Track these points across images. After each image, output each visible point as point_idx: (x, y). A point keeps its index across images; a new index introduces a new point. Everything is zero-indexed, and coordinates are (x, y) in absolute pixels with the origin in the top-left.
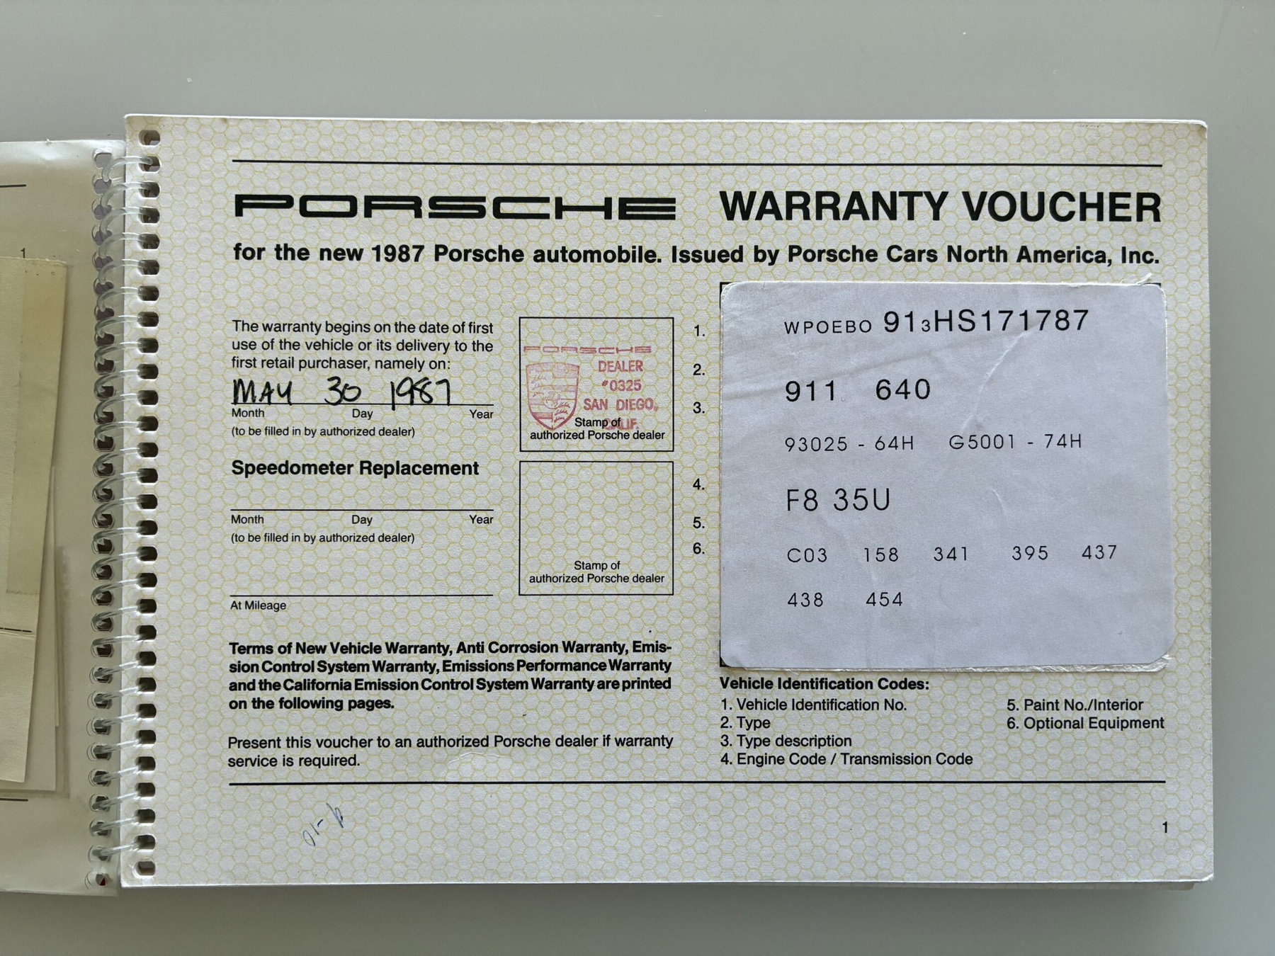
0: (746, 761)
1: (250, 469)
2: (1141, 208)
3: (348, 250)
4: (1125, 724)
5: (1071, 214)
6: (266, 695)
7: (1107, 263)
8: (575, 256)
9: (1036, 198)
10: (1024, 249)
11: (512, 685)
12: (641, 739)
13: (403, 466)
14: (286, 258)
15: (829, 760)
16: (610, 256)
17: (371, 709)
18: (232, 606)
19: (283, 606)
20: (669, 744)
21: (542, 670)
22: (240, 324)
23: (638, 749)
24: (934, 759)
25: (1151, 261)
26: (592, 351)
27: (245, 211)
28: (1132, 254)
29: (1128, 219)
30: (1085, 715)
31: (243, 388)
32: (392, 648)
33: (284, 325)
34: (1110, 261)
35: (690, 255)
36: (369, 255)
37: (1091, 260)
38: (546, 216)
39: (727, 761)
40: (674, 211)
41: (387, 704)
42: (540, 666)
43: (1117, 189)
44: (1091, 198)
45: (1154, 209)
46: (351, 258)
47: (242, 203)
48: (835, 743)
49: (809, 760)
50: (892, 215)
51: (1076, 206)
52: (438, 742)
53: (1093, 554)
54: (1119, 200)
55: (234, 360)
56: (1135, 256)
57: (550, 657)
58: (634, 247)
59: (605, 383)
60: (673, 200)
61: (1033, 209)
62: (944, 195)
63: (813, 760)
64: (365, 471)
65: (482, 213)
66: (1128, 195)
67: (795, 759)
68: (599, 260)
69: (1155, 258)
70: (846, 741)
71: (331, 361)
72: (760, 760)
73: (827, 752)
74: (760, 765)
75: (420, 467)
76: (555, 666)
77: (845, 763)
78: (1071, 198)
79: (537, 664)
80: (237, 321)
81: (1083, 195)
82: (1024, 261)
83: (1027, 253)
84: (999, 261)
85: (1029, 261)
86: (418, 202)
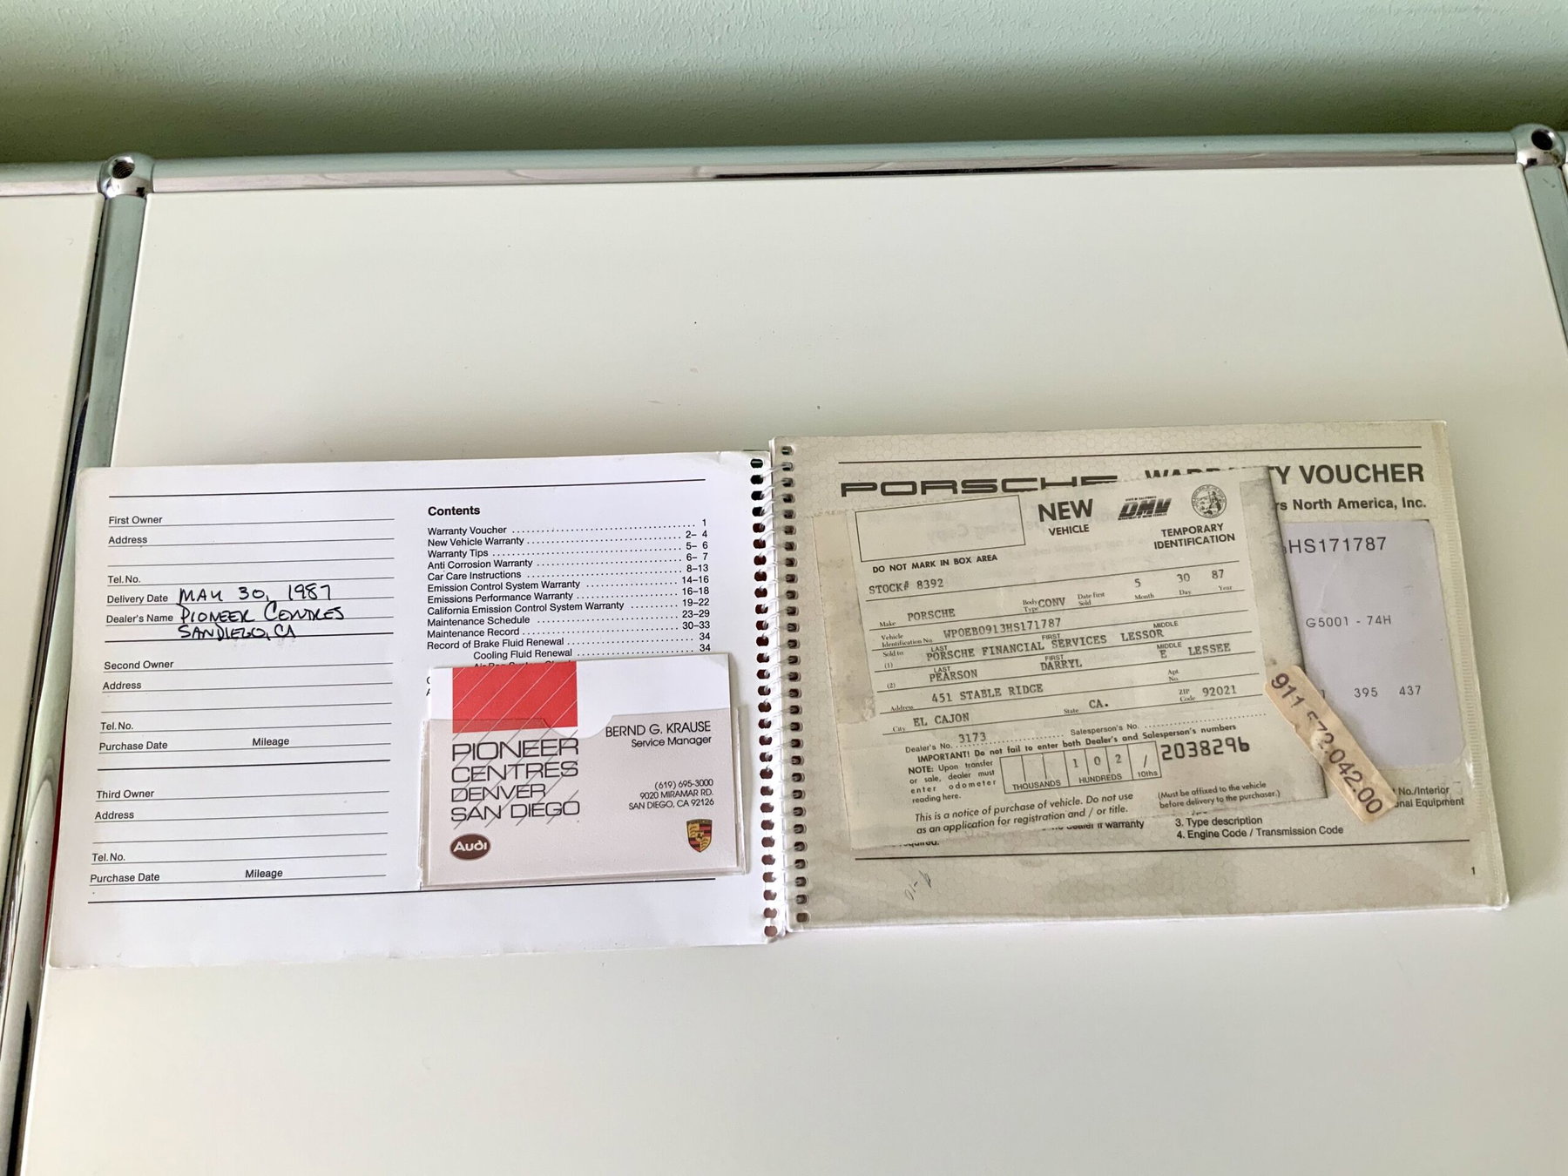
0: (1194, 836)
2: (1411, 474)
4: (1439, 803)
5: (1368, 478)
7: (1394, 508)
9: (1346, 468)
12: (1123, 823)
20: (1142, 826)
23: (1121, 830)
24: (1318, 831)
27: (848, 493)
28: (1409, 502)
29: (1404, 480)
30: (1414, 798)
34: (1396, 507)
37: (1384, 507)
38: (1036, 489)
44: (1380, 468)
45: (1420, 473)
48: (1251, 822)
51: (1371, 473)
53: (1406, 692)
56: (1411, 503)
60: (1115, 477)
62: (1288, 468)
63: (1238, 834)
65: (995, 489)
67: (1226, 833)
69: (1423, 503)
70: (1258, 820)
72: (1203, 835)
73: (1247, 828)
74: (1203, 838)
77: (1259, 835)
78: (1368, 469)
81: (1374, 466)
82: (1342, 508)
83: (1344, 503)
84: (1326, 507)
85: (1346, 507)
86: (954, 483)
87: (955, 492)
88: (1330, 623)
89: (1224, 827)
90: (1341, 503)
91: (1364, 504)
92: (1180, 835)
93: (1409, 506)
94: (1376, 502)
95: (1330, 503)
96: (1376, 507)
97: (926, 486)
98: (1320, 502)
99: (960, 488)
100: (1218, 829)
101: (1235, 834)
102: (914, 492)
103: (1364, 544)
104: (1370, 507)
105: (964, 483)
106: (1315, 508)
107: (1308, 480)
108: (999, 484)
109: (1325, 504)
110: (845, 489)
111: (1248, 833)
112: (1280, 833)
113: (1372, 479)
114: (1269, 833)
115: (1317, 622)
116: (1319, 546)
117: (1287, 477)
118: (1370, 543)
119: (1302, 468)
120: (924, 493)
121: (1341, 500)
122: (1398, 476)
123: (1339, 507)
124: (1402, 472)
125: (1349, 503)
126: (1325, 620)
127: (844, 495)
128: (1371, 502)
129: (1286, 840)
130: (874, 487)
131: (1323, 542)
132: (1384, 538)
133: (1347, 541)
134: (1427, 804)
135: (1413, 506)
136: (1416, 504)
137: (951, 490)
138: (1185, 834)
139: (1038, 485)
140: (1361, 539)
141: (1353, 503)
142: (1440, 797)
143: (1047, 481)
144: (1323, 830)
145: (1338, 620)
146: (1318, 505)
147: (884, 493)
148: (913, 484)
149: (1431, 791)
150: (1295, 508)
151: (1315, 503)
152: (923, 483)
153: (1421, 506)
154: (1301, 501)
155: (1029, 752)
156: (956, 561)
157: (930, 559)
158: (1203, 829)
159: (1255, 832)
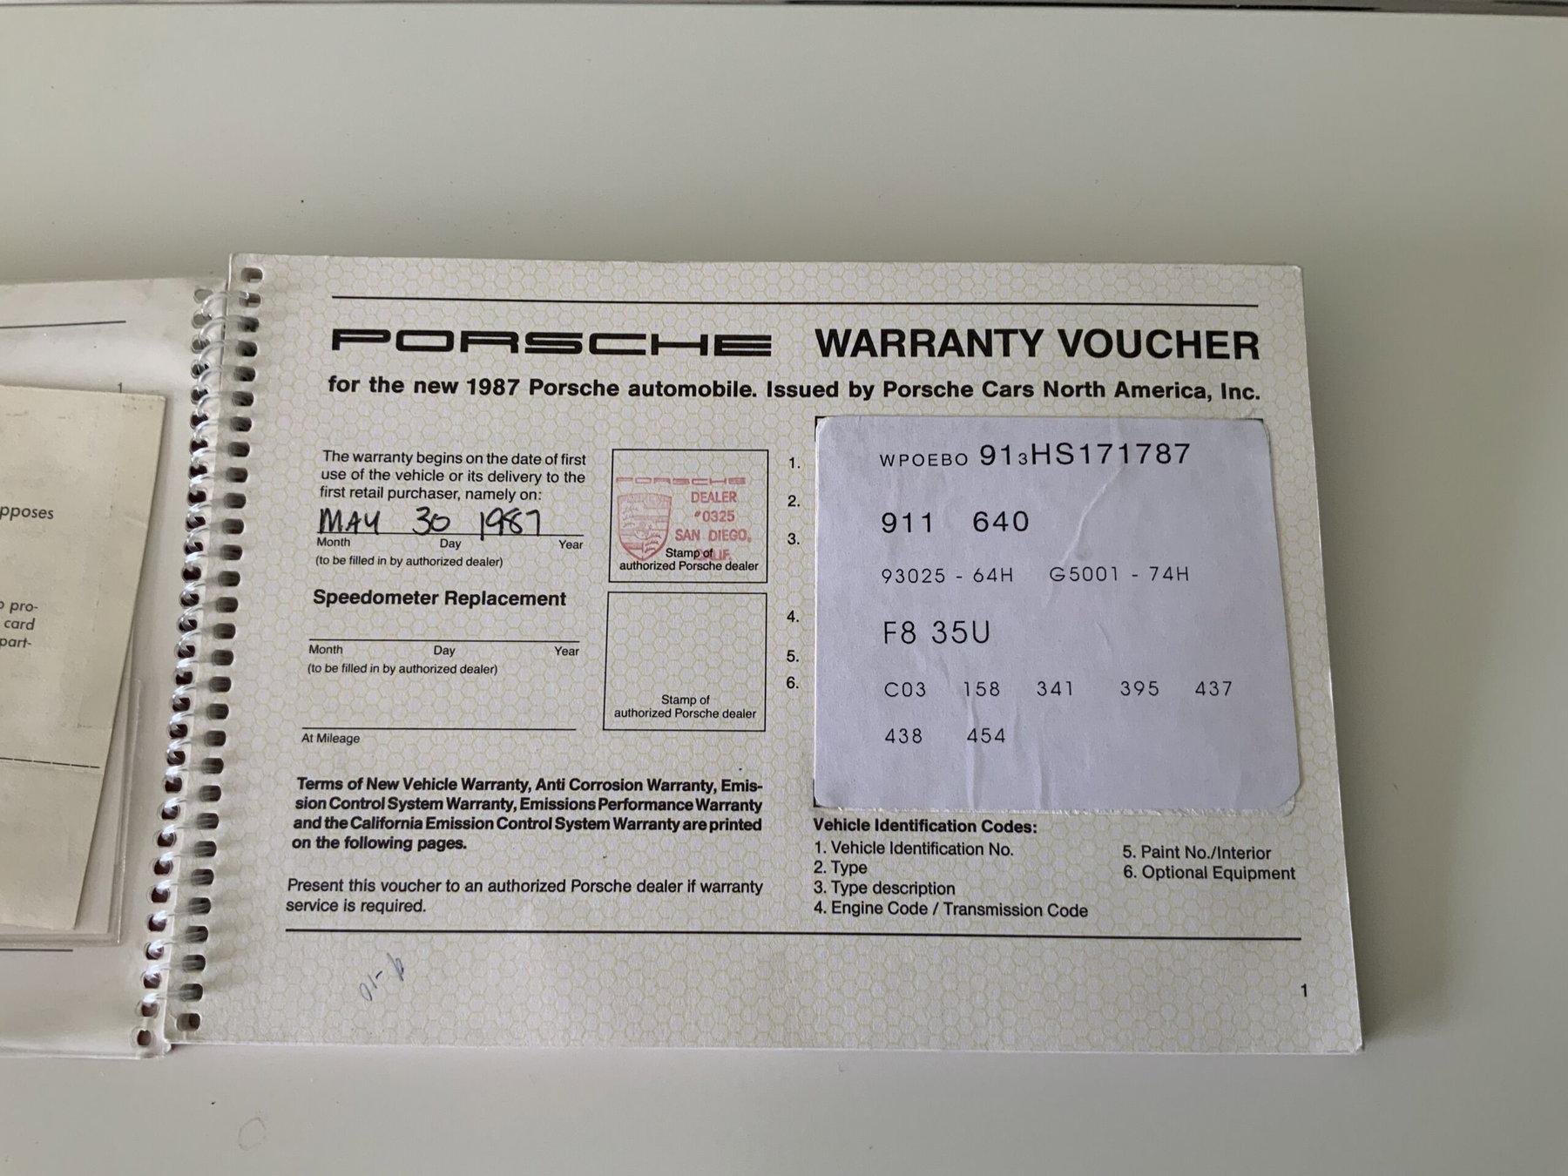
0: (841, 910)
1: (332, 598)
2: (1238, 346)
3: (443, 383)
4: (1252, 875)
5: (1168, 352)
6: (332, 834)
7: (1207, 399)
8: (670, 390)
9: (1133, 335)
10: (1122, 384)
11: (594, 825)
12: (729, 885)
13: (489, 597)
14: (380, 390)
15: (931, 910)
16: (705, 391)
17: (441, 849)
18: (304, 739)
19: (356, 739)
20: (759, 891)
21: (625, 808)
22: (330, 454)
23: (726, 895)
24: (1045, 911)
25: (1252, 397)
26: (685, 481)
27: (342, 345)
28: (1232, 390)
29: (1226, 356)
30: (1209, 864)
31: (330, 518)
32: (468, 784)
33: (375, 455)
34: (1210, 397)
35: (786, 390)
36: (464, 388)
37: (1190, 396)
38: (642, 352)
39: (820, 910)
40: (770, 347)
41: (459, 844)
42: (622, 806)
43: (1213, 329)
44: (1188, 337)
45: (1252, 346)
46: (446, 391)
47: (339, 338)
48: (937, 890)
49: (909, 910)
50: (987, 351)
51: (1173, 344)
52: (511, 886)
53: (1207, 690)
54: (1216, 339)
55: (322, 489)
56: (1235, 393)
57: (635, 796)
58: (729, 382)
59: (697, 514)
60: (769, 338)
61: (1129, 347)
62: (1039, 333)
63: (914, 910)
64: (451, 601)
65: (578, 348)
66: (1225, 334)
67: (894, 908)
68: (694, 394)
69: (1255, 394)
70: (949, 889)
71: (421, 491)
72: (856, 909)
73: (929, 900)
74: (857, 914)
75: (506, 597)
76: (638, 805)
77: (948, 913)
78: (1168, 336)
79: (620, 803)
80: (327, 451)
81: (1180, 334)
82: (1122, 396)
84: (1096, 395)
86: (514, 336)
88: (1088, 576)
89: (891, 897)
90: (1121, 389)
91: (1158, 392)
94: (1177, 389)
95: (1103, 388)
98: (1088, 386)
99: (522, 344)
100: (883, 900)
102: (449, 347)
103: (1152, 453)
104: (1168, 396)
106: (1078, 395)
107: (1071, 352)
109: (1094, 389)
112: (982, 911)
113: (1175, 352)
115: (1067, 573)
116: (1079, 456)
117: (1037, 347)
118: (1163, 452)
119: (1062, 333)
120: (464, 349)
122: (1217, 350)
123: (1117, 395)
124: (1224, 344)
125: (1134, 388)
126: (1080, 571)
127: (336, 347)
128: (1169, 389)
129: (992, 923)
130: (385, 337)
131: (1086, 448)
132: (1187, 446)
133: (1125, 447)
135: (1239, 397)
136: (1245, 394)
137: (509, 347)
138: (827, 906)
139: (646, 345)
140: (1149, 446)
141: (1141, 389)
143: (661, 340)
144: (1054, 910)
145: (1101, 572)
146: (1083, 391)
148: (449, 335)
149: (1241, 854)
150: (1046, 395)
151: (1079, 388)
152: (465, 335)
154: (1056, 383)
158: (858, 898)
159: (942, 909)
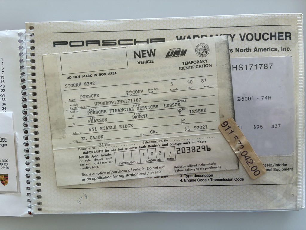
0: (186, 181)
2: (286, 36)
4: (283, 170)
7: (277, 51)
9: (259, 35)
20: (167, 177)
23: (159, 178)
24: (234, 179)
27: (56, 46)
28: (284, 48)
29: (283, 39)
30: (273, 168)
37: (273, 50)
38: (132, 44)
43: (280, 32)
44: (273, 34)
45: (290, 36)
48: (209, 176)
51: (269, 36)
53: (274, 127)
60: (164, 39)
61: (258, 38)
62: (234, 35)
65: (115, 44)
66: (283, 33)
67: (199, 180)
70: (212, 175)
73: (207, 178)
74: (190, 182)
83: (256, 49)
84: (249, 51)
85: (257, 51)
86: (99, 42)
87: (100, 45)
88: (246, 99)
89: (198, 178)
90: (255, 49)
91: (265, 50)
92: (181, 181)
93: (284, 50)
94: (270, 49)
95: (251, 49)
96: (270, 51)
97: (88, 43)
98: (247, 49)
99: (101, 43)
100: (196, 178)
101: (202, 180)
102: (83, 45)
103: (263, 66)
104: (267, 51)
105: (103, 41)
106: (244, 51)
107: (242, 40)
108: (117, 42)
109: (249, 50)
110: (55, 44)
111: (207, 180)
112: (219, 180)
113: (269, 39)
114: (215, 180)
115: (241, 99)
116: (244, 68)
117: (234, 39)
118: (266, 66)
119: (240, 35)
120: (87, 45)
121: (256, 48)
122: (281, 38)
123: (254, 51)
124: (282, 36)
125: (259, 49)
126: (244, 98)
127: (54, 46)
128: (268, 49)
129: (221, 183)
130: (66, 43)
131: (246, 66)
132: (272, 64)
133: (256, 65)
134: (278, 170)
135: (286, 50)
136: (287, 49)
137: (98, 44)
138: (183, 180)
139: (133, 42)
140: (262, 64)
141: (260, 49)
142: (284, 167)
143: (136, 41)
144: (236, 179)
145: (249, 98)
146: (246, 50)
147: (71, 46)
148: (83, 42)
149: (280, 165)
150: (236, 52)
151: (244, 50)
152: (87, 42)
153: (289, 50)
154: (239, 48)
155: (126, 150)
156: (100, 75)
157: (89, 74)
158: (190, 178)
159: (210, 180)
